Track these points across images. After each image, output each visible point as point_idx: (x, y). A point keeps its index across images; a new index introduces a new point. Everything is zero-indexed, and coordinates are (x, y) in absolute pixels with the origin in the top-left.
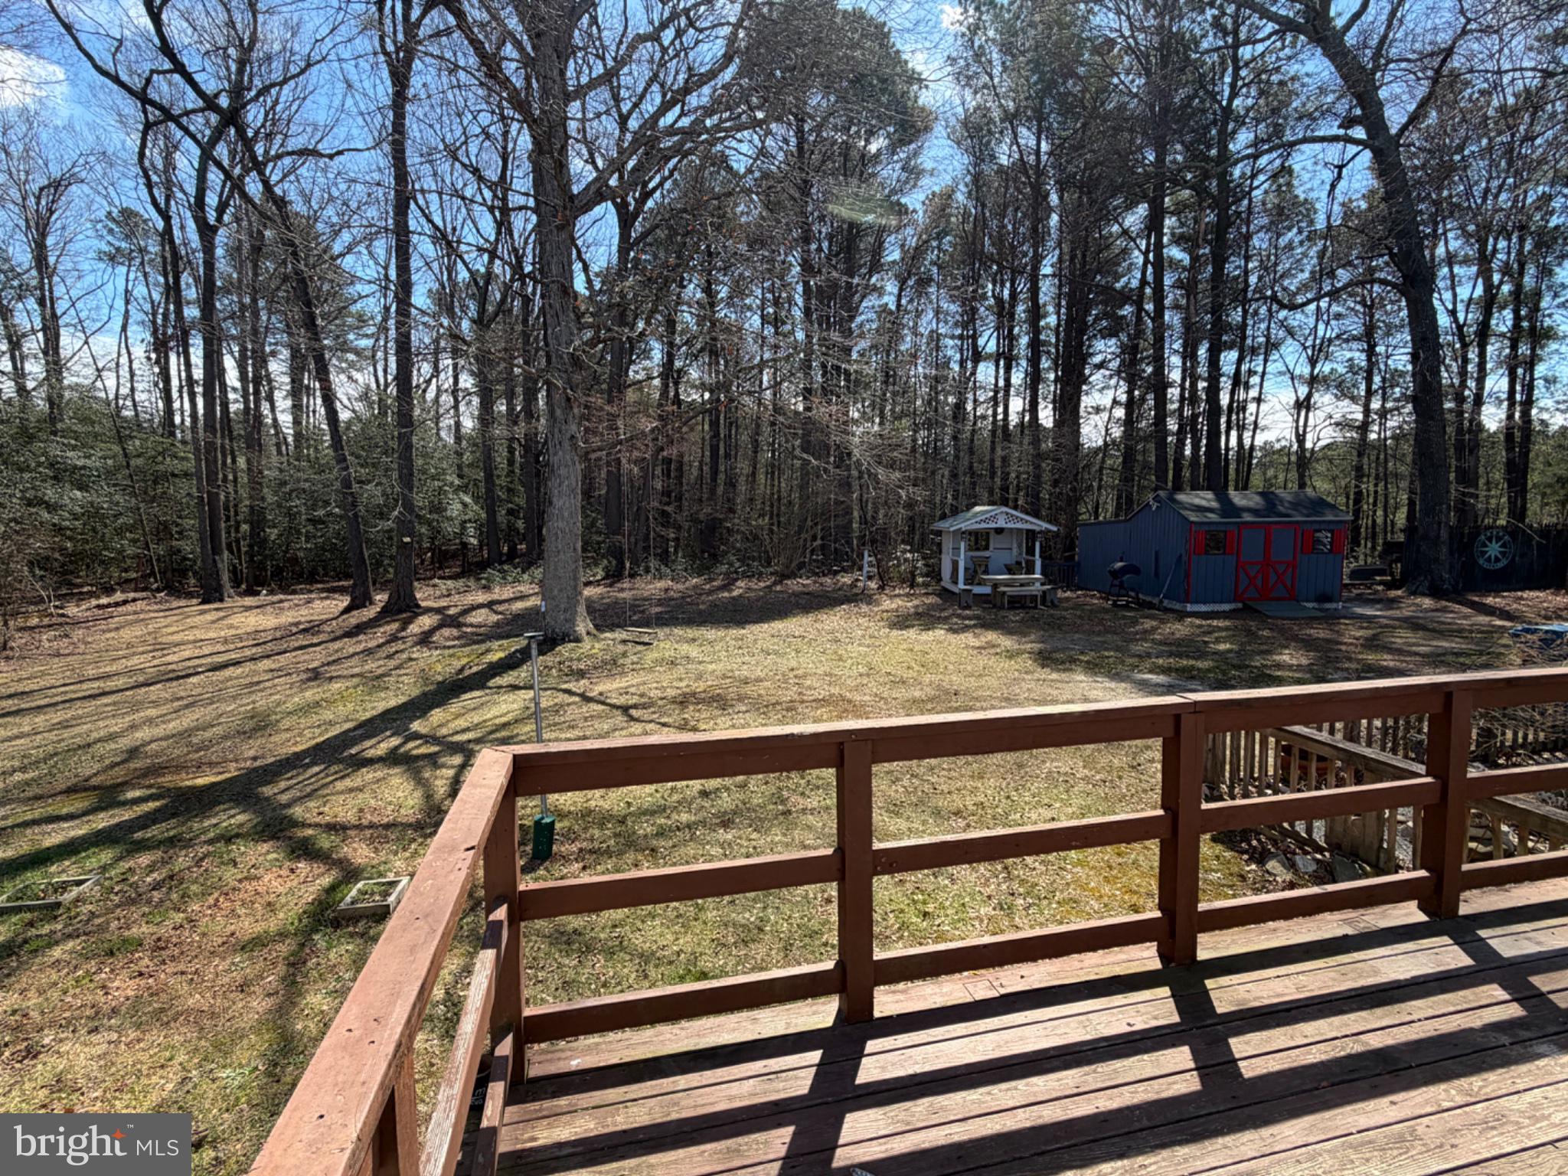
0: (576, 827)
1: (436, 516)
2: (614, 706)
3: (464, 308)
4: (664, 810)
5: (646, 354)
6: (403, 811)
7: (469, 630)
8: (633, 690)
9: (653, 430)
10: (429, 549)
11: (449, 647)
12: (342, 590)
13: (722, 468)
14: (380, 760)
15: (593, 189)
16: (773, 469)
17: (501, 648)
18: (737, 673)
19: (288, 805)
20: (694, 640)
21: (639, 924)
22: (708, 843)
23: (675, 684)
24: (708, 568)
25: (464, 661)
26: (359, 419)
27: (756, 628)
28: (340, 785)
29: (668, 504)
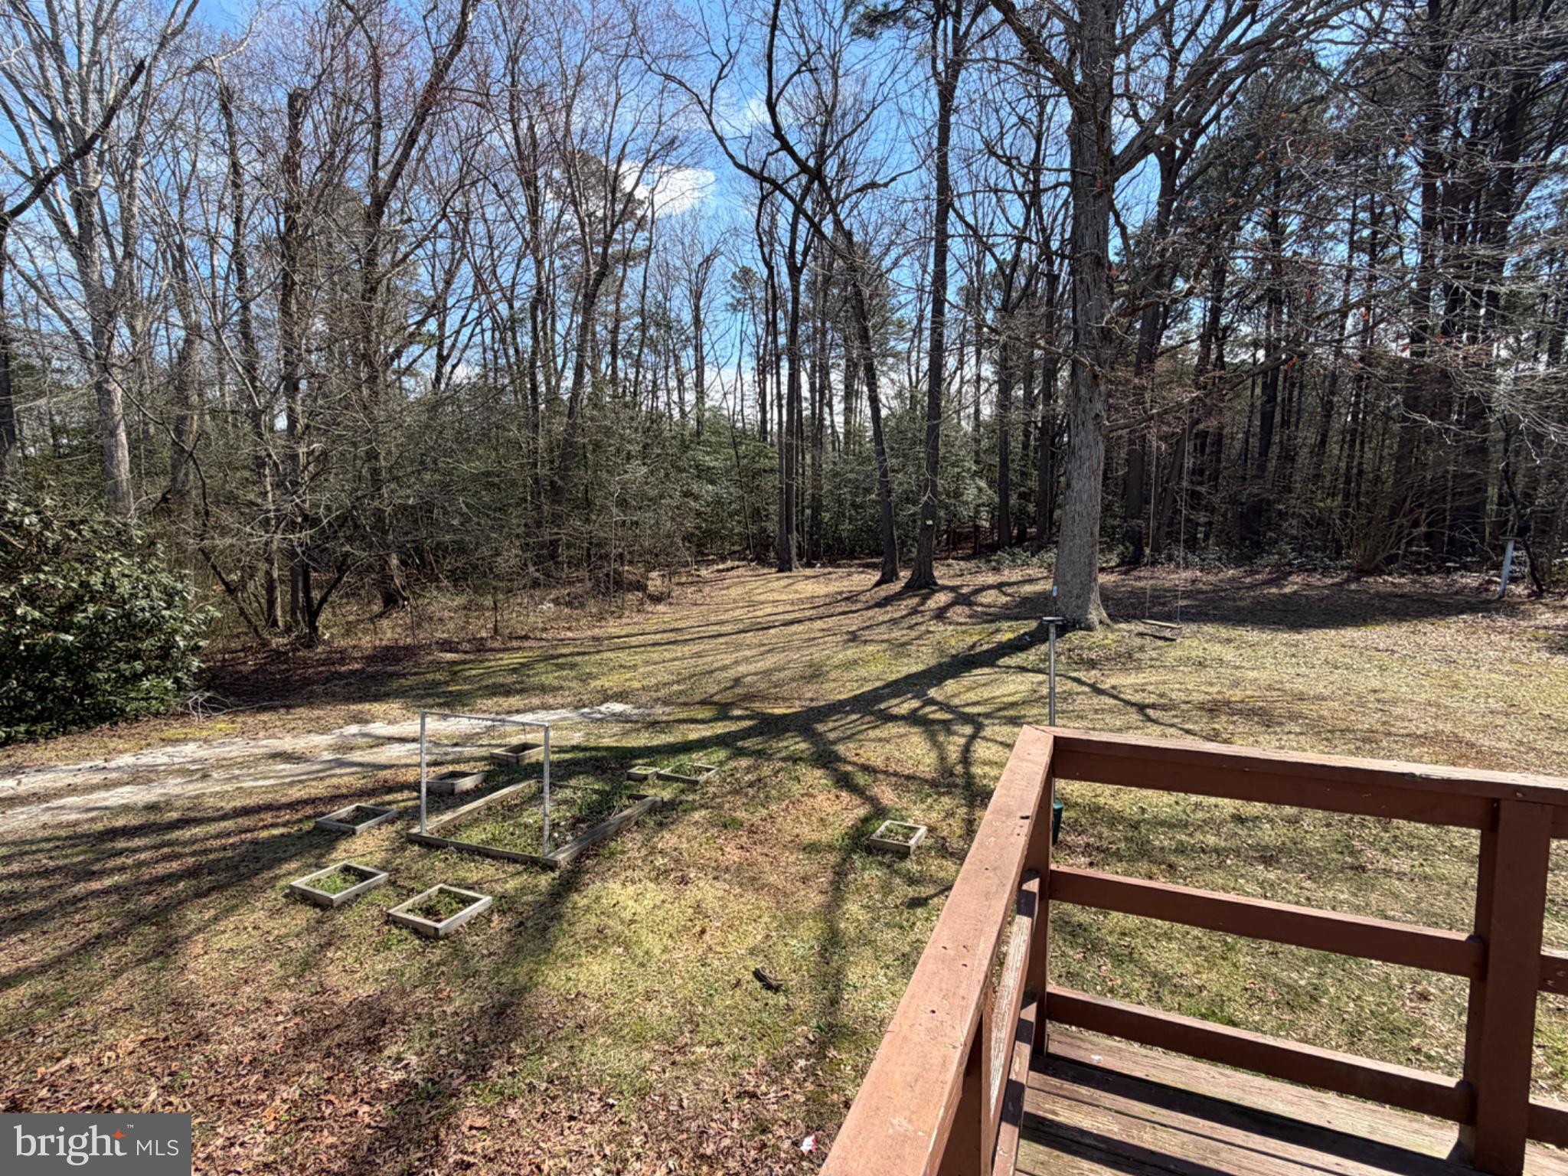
0: (1084, 821)
1: (953, 501)
2: (1127, 703)
3: (989, 299)
4: (1186, 826)
5: (1184, 315)
6: (921, 767)
7: (979, 609)
8: (1150, 688)
9: (1192, 401)
10: (946, 532)
11: (961, 624)
12: (874, 566)
13: (1276, 439)
14: (903, 718)
15: (1137, 143)
16: (1354, 436)
17: (1011, 629)
18: (1288, 686)
19: (834, 743)
20: (1229, 641)
21: (1152, 940)
22: (1242, 876)
23: (1203, 688)
24: (1250, 559)
25: (975, 638)
26: (893, 414)
27: (1317, 635)
28: (872, 734)
29: (1201, 484)
